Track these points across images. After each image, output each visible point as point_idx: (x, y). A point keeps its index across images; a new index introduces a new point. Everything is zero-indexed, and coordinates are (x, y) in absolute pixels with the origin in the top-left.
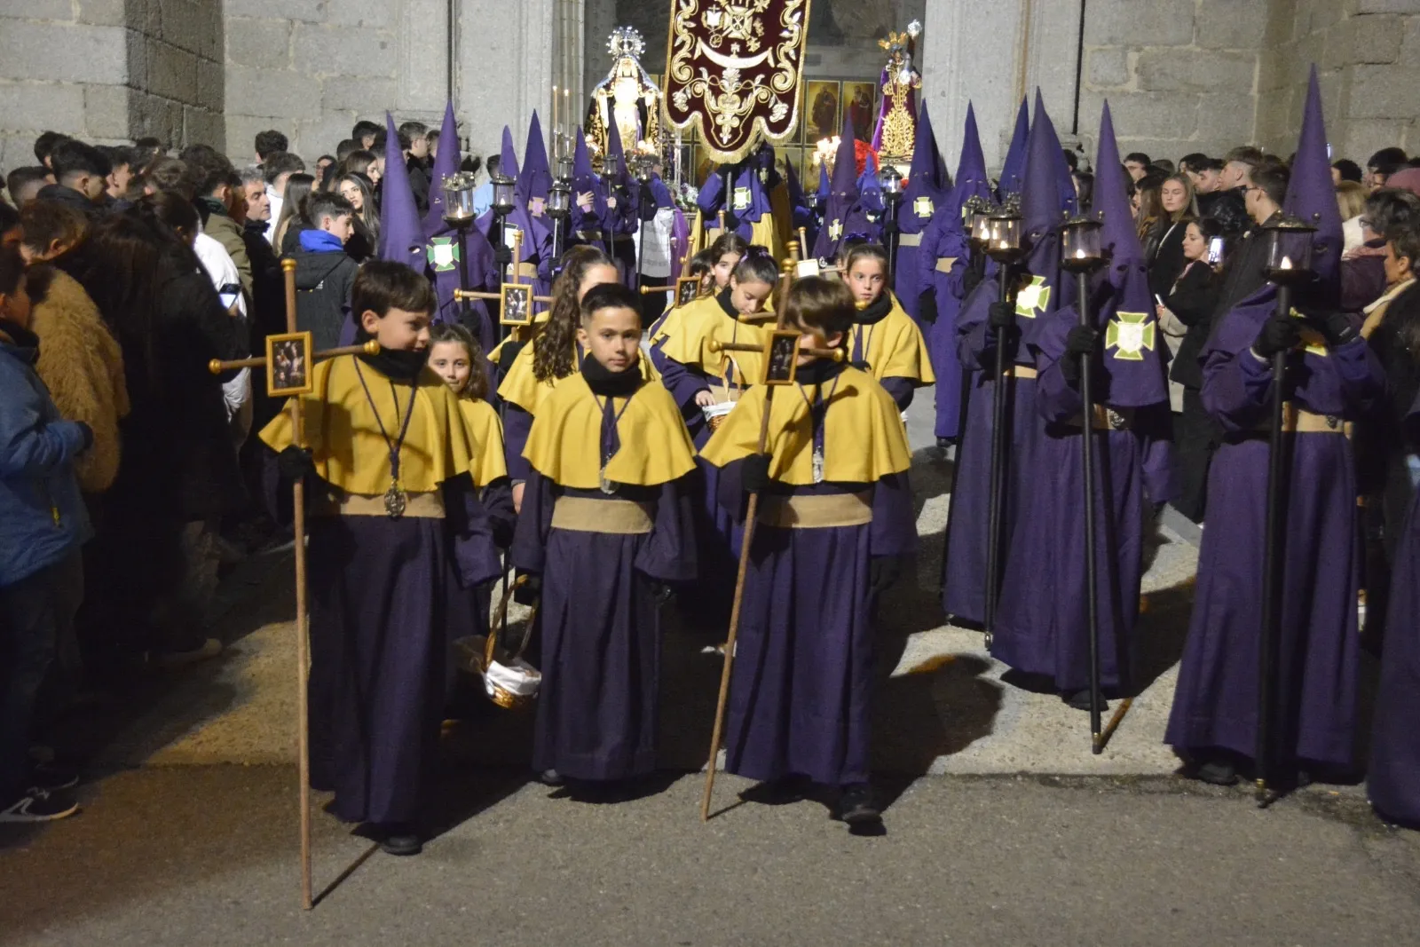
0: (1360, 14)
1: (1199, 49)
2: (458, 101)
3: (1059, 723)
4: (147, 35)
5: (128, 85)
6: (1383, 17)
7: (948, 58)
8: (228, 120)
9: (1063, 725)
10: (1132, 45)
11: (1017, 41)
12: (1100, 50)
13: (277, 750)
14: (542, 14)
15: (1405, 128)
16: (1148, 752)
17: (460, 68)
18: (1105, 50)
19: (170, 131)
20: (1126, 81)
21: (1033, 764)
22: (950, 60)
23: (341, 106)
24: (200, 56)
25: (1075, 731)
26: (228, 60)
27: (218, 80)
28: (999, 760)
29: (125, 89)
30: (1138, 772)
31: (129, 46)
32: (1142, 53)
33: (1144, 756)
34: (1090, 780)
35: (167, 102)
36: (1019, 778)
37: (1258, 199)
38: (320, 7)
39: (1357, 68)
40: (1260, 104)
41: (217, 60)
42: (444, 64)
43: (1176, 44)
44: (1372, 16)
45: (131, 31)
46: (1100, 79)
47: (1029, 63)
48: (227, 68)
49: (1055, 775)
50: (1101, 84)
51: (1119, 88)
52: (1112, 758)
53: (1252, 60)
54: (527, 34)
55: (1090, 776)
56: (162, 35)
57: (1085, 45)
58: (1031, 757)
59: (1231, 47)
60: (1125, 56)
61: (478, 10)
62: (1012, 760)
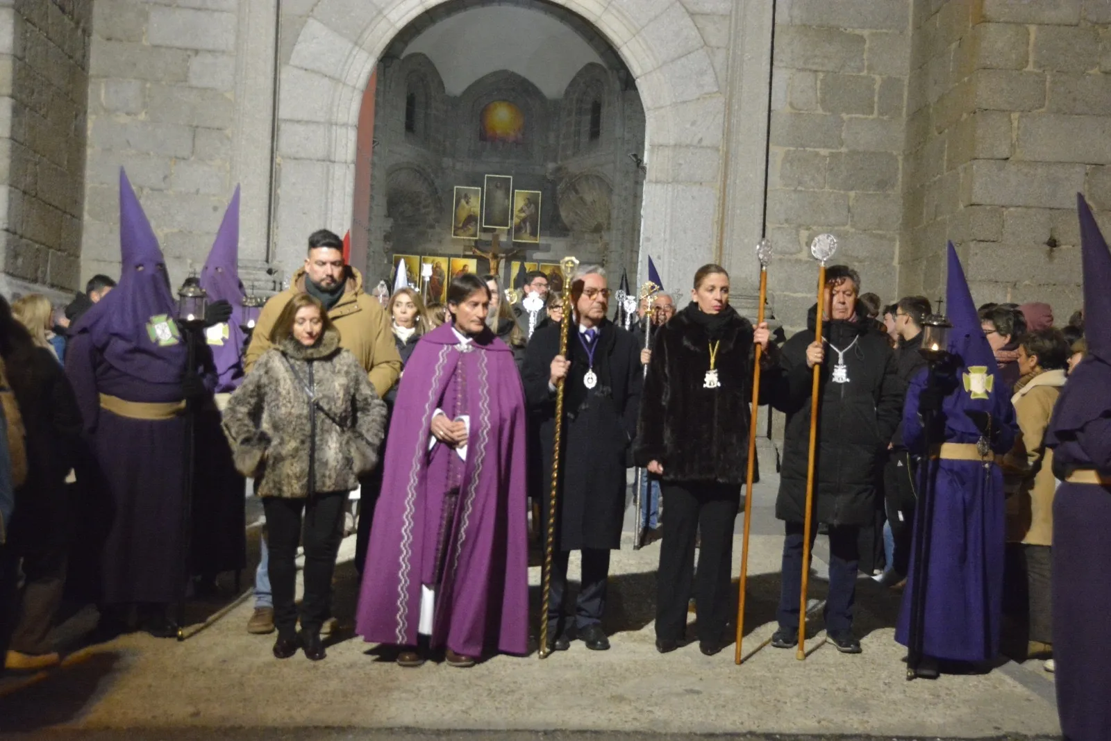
0: (972, 205)
1: (853, 230)
2: (274, 253)
3: (775, 700)
4: (25, 193)
5: (7, 230)
6: (988, 208)
7: (663, 230)
8: (82, 263)
9: (779, 701)
10: (803, 225)
11: (716, 219)
12: (779, 228)
13: (149, 717)
14: (344, 188)
15: (1009, 289)
16: (846, 719)
17: (277, 228)
18: (783, 228)
19: (36, 270)
20: (800, 251)
21: (758, 727)
22: (665, 232)
23: (177, 254)
24: (65, 212)
25: (789, 704)
26: (86, 217)
27: (77, 231)
28: (731, 724)
29: (5, 233)
30: (840, 732)
31: (10, 200)
32: (811, 231)
33: (844, 722)
34: (802, 737)
35: (37, 246)
36: (748, 736)
37: (906, 322)
38: (165, 177)
39: (972, 244)
40: (900, 272)
41: (77, 217)
42: (265, 223)
43: (837, 225)
44: (981, 207)
45: (13, 189)
46: (779, 249)
47: (725, 235)
48: (85, 223)
49: (775, 734)
50: (781, 253)
51: (795, 257)
52: (819, 722)
53: (893, 240)
54: (332, 203)
55: (802, 735)
56: (36, 194)
57: (767, 224)
58: (756, 722)
59: (878, 229)
60: (798, 234)
61: (294, 184)
62: (742, 723)
